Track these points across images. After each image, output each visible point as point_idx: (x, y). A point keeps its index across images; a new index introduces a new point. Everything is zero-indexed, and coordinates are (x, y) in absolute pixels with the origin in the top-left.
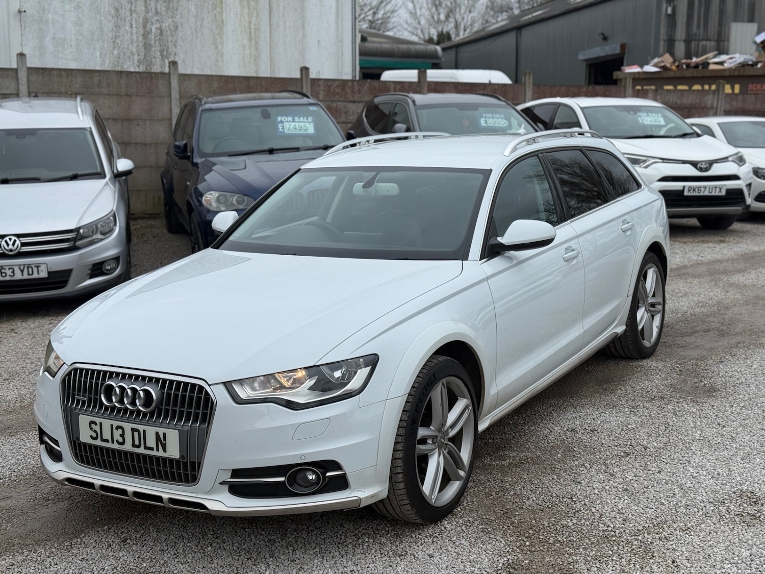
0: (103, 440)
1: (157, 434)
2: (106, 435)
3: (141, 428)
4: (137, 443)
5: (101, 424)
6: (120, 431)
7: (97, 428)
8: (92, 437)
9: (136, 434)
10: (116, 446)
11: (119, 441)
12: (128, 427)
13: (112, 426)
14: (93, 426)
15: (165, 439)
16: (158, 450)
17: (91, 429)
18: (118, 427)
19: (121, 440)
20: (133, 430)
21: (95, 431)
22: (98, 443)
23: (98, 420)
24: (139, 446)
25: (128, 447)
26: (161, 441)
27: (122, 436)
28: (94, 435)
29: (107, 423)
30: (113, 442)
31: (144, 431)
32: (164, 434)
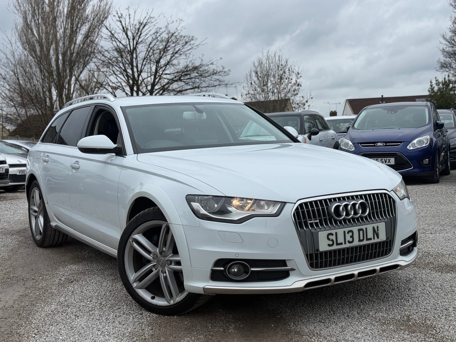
0: (338, 244)
1: (374, 228)
2: (341, 239)
3: (364, 227)
4: (361, 238)
5: (336, 233)
6: (351, 234)
7: (333, 238)
8: (329, 245)
9: (361, 232)
10: (348, 245)
11: (350, 241)
12: (355, 229)
13: (344, 232)
14: (330, 237)
15: (378, 230)
16: (374, 239)
17: (329, 239)
18: (349, 232)
19: (351, 240)
20: (359, 230)
21: (332, 240)
22: (335, 247)
23: (333, 232)
24: (363, 240)
25: (356, 243)
26: (376, 233)
27: (352, 237)
28: (331, 243)
29: (340, 232)
30: (345, 243)
31: (366, 229)
32: (378, 227)
